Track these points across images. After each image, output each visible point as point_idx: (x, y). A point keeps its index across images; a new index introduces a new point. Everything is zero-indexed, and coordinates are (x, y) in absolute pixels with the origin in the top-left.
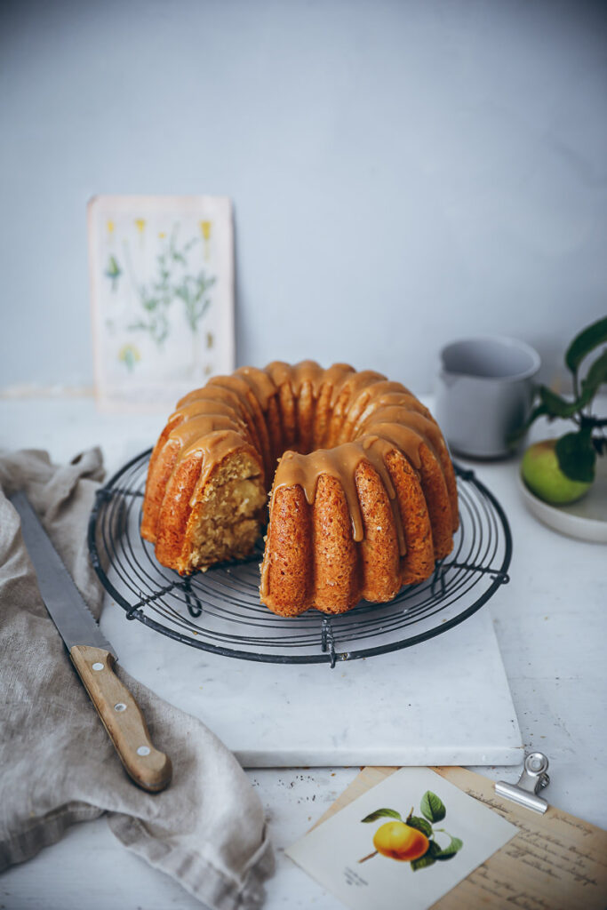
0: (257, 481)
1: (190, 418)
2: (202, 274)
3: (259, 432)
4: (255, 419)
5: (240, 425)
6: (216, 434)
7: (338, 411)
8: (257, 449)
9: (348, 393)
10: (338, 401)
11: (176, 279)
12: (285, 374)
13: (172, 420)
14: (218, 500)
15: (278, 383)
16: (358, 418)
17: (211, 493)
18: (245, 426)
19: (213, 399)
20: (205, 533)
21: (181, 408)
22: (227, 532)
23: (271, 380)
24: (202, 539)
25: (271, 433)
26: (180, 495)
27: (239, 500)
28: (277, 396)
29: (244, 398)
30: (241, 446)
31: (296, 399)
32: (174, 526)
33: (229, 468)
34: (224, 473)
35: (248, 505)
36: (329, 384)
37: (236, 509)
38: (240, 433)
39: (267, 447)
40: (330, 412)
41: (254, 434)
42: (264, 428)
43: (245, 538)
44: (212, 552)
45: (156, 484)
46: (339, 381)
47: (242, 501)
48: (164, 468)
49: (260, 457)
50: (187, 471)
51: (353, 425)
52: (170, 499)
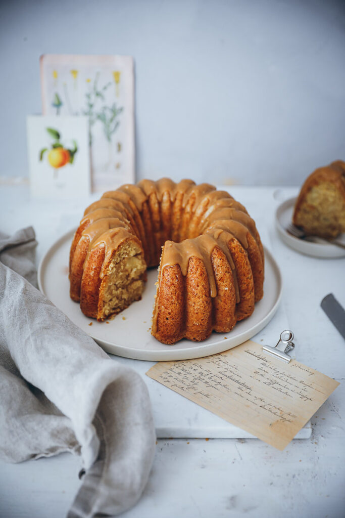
0: (140, 257)
1: (94, 221)
2: (114, 105)
3: (138, 225)
4: (135, 217)
5: (126, 223)
6: (112, 231)
7: (188, 209)
8: (137, 236)
9: (194, 198)
10: (188, 203)
11: (97, 109)
12: (152, 187)
13: (82, 223)
14: (117, 272)
15: (148, 193)
16: (202, 214)
17: (112, 269)
18: (129, 222)
19: (107, 207)
20: (111, 294)
21: (87, 215)
22: (124, 291)
23: (143, 191)
24: (109, 297)
25: (145, 225)
26: (93, 272)
27: (130, 270)
28: (148, 201)
29: (126, 204)
30: (128, 237)
31: (160, 203)
32: (91, 292)
33: (122, 251)
34: (119, 255)
35: (135, 272)
36: (181, 192)
37: (128, 276)
38: (127, 228)
39: (143, 233)
40: (182, 210)
41: (135, 227)
42: (140, 222)
43: (135, 292)
44: (116, 304)
45: (77, 265)
46: (187, 191)
47: (132, 270)
48: (81, 255)
49: (140, 241)
50: (96, 256)
51: (199, 219)
52: (87, 275)
